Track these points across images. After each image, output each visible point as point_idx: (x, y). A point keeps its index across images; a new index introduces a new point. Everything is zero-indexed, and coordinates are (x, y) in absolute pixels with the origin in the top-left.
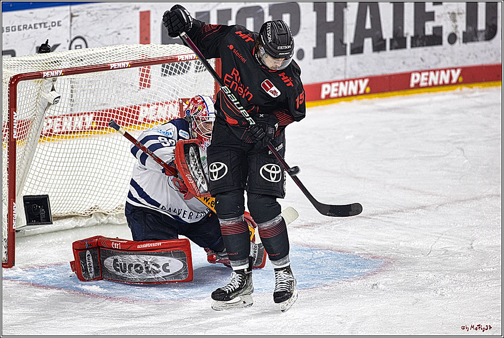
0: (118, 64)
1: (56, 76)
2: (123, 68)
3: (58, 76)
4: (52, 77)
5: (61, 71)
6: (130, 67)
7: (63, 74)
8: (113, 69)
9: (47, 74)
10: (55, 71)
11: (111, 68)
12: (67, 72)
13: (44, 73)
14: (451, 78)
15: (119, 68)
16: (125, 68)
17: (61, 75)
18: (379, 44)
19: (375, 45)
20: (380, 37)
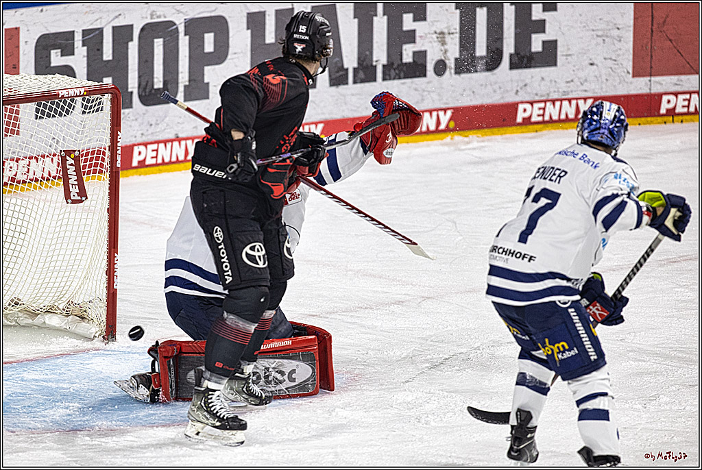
14: (438, 123)
18: (338, 75)
19: (333, 77)
20: (340, 65)
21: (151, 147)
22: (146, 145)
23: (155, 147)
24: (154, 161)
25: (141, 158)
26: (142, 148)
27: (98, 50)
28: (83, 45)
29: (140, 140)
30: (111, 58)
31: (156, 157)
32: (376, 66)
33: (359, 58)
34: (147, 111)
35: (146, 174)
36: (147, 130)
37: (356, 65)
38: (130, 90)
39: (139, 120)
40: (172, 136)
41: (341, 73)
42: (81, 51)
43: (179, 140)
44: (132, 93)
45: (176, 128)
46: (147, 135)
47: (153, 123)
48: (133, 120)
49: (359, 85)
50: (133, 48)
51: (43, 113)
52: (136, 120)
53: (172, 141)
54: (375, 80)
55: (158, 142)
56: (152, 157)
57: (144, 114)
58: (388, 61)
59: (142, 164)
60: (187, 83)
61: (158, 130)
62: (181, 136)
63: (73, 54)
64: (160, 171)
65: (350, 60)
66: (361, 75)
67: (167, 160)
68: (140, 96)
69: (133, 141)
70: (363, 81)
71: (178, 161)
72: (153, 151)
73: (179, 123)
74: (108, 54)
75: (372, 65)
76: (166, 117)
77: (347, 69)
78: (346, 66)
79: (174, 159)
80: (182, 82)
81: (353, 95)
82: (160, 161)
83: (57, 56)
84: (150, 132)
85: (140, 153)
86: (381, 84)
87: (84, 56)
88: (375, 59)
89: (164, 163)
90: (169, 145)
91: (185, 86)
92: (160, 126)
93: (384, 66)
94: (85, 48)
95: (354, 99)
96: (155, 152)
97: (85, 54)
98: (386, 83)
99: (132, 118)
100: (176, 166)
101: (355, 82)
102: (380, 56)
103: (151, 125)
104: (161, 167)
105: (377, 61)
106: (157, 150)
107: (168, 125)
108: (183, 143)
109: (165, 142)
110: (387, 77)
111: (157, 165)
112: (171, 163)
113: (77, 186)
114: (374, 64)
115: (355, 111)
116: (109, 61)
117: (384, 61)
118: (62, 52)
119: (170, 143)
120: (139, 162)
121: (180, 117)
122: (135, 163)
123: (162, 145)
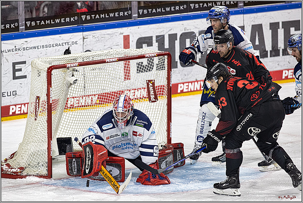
0: (110, 59)
1: (74, 67)
2: (114, 62)
3: (76, 66)
4: (72, 67)
5: (77, 63)
6: (118, 61)
7: (78, 65)
8: (108, 62)
9: (69, 65)
10: (74, 64)
11: (106, 62)
12: (81, 65)
13: (67, 65)
15: (111, 62)
16: (115, 62)
17: (77, 66)
18: (263, 53)
19: (262, 54)
20: (264, 49)
21: (185, 84)
22: (183, 83)
23: (187, 84)
24: (187, 90)
25: (182, 89)
26: (182, 85)
27: (163, 44)
28: (156, 42)
29: (181, 81)
30: (168, 47)
31: (188, 89)
32: (279, 50)
33: (272, 46)
34: (183, 69)
35: (184, 96)
36: (184, 77)
37: (271, 49)
38: (176, 61)
39: (181, 73)
40: (194, 80)
41: (265, 53)
42: (155, 44)
43: (197, 81)
44: (177, 62)
45: (195, 76)
46: (184, 79)
47: (186, 74)
48: (178, 73)
49: (272, 58)
50: (177, 43)
51: (140, 71)
52: (179, 73)
53: (194, 82)
54: (279, 55)
55: (189, 82)
56: (186, 89)
57: (182, 71)
58: (284, 47)
59: (182, 92)
60: (200, 58)
61: (189, 77)
62: (198, 79)
63: (152, 46)
64: (190, 95)
65: (269, 47)
66: (273, 53)
67: (192, 90)
68: (181, 63)
69: (178, 82)
70: (274, 56)
71: (197, 90)
72: (187, 86)
73: (197, 74)
74: (167, 46)
75: (278, 49)
76: (191, 72)
77: (267, 51)
78: (267, 50)
79: (195, 89)
80: (198, 57)
81: (270, 62)
82: (189, 90)
83: (146, 47)
84: (185, 78)
85: (181, 87)
86: (281, 57)
87: (157, 47)
88: (279, 46)
89: (191, 91)
90: (193, 84)
91: (199, 59)
92: (189, 75)
93: (283, 50)
94: (157, 43)
95: (271, 63)
96: (187, 87)
97: (157, 45)
98: (284, 57)
99: (177, 72)
100: (196, 92)
101: (271, 56)
102: (281, 45)
103: (185, 75)
104: (190, 93)
105: (280, 48)
106: (188, 86)
107: (192, 75)
108: (199, 82)
109: (191, 82)
110: (284, 54)
111: (188, 92)
112: (194, 91)
113: (154, 95)
114: (279, 49)
115: (271, 68)
116: (167, 49)
117: (283, 47)
118: (147, 45)
119: (194, 83)
120: (181, 91)
121: (198, 72)
122: (179, 91)
123: (190, 84)
